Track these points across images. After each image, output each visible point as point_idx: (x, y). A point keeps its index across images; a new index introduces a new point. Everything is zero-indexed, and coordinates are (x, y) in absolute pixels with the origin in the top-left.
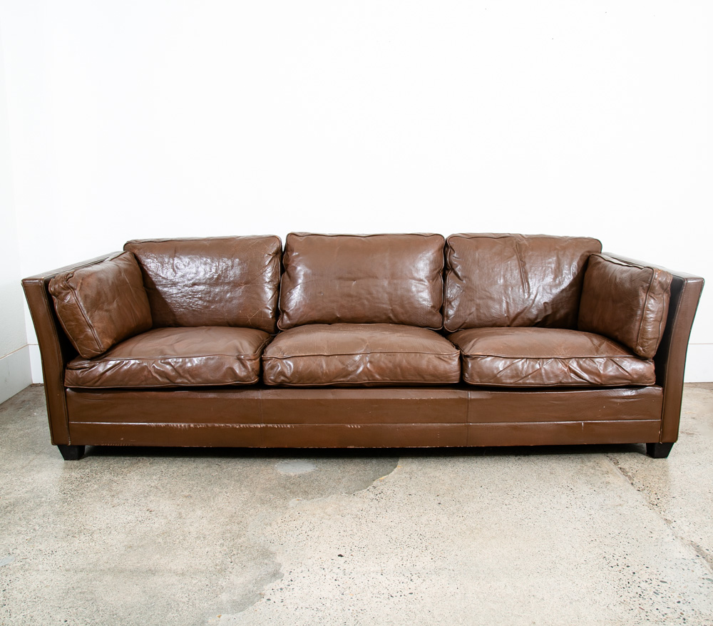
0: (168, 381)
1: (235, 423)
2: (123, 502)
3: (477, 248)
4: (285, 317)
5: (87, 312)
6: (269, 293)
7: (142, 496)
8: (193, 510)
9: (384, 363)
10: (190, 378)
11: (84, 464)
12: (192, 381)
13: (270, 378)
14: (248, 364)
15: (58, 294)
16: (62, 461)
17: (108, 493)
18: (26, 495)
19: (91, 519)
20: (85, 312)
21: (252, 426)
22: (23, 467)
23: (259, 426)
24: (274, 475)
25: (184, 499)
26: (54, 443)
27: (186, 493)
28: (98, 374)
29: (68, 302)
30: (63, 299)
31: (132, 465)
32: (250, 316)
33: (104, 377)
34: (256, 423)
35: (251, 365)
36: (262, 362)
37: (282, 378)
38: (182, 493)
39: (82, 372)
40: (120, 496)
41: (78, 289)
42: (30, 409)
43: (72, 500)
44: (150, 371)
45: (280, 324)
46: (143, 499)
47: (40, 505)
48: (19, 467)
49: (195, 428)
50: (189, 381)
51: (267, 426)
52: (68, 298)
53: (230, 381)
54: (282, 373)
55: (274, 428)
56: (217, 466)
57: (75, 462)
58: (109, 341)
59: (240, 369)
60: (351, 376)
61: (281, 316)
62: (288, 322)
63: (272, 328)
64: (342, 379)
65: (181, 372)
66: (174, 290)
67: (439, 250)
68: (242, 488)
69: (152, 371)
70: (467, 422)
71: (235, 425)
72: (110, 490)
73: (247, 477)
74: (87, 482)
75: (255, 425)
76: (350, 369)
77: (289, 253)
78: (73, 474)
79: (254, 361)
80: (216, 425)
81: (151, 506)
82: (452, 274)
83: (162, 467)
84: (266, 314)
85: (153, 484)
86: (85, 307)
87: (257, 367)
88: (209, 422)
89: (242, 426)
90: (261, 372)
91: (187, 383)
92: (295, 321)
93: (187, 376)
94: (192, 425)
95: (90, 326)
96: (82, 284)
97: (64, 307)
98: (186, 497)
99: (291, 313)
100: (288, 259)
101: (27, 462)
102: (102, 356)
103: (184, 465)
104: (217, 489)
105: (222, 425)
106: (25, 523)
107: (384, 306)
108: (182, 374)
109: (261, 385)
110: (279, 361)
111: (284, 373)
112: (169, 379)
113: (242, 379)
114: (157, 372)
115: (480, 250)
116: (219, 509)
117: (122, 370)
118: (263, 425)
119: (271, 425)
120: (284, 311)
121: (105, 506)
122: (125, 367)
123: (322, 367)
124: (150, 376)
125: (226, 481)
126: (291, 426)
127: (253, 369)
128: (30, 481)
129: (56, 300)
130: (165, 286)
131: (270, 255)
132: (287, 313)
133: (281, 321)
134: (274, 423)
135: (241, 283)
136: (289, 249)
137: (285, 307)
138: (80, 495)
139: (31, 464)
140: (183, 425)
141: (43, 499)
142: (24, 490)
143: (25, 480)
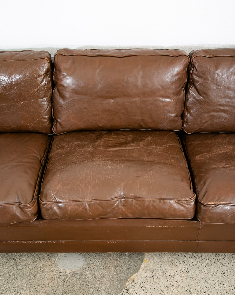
3: (217, 68)
9: (135, 206)
14: (28, 211)
21: (37, 242)
23: (41, 242)
32: (30, 125)
35: (30, 211)
37: (56, 217)
45: (55, 129)
51: (47, 242)
53: (15, 222)
55: (52, 243)
59: (22, 214)
60: (109, 215)
61: (55, 123)
62: (61, 129)
63: (48, 131)
64: (102, 217)
67: (184, 69)
70: (197, 240)
76: (109, 210)
79: (32, 208)
80: (9, 242)
82: (193, 88)
84: (43, 123)
87: (35, 211)
89: (28, 242)
100: (57, 79)
105: (14, 242)
107: (137, 118)
110: (53, 204)
113: (24, 221)
115: (218, 71)
118: (45, 242)
119: (50, 242)
120: (57, 121)
123: (86, 210)
125: (20, 283)
126: (65, 242)
127: (32, 214)
131: (42, 76)
132: (59, 123)
133: (55, 127)
134: (53, 240)
135: (20, 100)
136: (57, 68)
137: (58, 118)
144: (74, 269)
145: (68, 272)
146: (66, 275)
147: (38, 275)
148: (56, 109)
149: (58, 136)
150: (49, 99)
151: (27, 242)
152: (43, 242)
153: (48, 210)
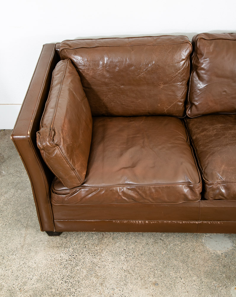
0: (133, 201)
1: (179, 220)
5: (70, 160)
10: (151, 200)
11: (64, 240)
12: (153, 201)
13: (210, 194)
18: (38, 285)
21: (192, 222)
22: (22, 246)
23: (197, 222)
26: (42, 229)
27: (152, 279)
28: (79, 198)
29: (55, 156)
32: (166, 108)
33: (85, 200)
37: (220, 197)
38: (150, 280)
39: (67, 196)
40: (108, 285)
41: (62, 143)
43: (74, 290)
44: (119, 195)
45: (189, 112)
48: (19, 246)
49: (149, 223)
51: (203, 223)
52: (55, 152)
53: (181, 201)
55: (208, 224)
62: (196, 112)
65: (144, 196)
68: (190, 272)
69: (122, 195)
71: (179, 222)
72: (97, 276)
73: (188, 256)
74: (77, 265)
75: (194, 222)
78: (62, 254)
83: (122, 244)
85: (124, 268)
89: (184, 222)
91: (148, 203)
93: (149, 198)
94: (147, 222)
95: (73, 169)
97: (52, 159)
99: (198, 106)
100: (198, 62)
101: (22, 240)
105: (169, 222)
108: (145, 197)
112: (133, 199)
114: (126, 195)
117: (98, 195)
118: (201, 222)
119: (206, 222)
120: (192, 104)
122: (101, 193)
124: (120, 199)
125: (175, 262)
126: (221, 223)
128: (35, 265)
131: (184, 60)
132: (196, 106)
133: (190, 110)
134: (208, 221)
135: (161, 84)
136: (199, 52)
137: (194, 101)
138: (77, 283)
139: (27, 242)
140: (140, 222)
141: (53, 290)
142: (34, 278)
143: (30, 264)
144: (224, 251)
145: (219, 253)
146: (218, 256)
147: (191, 256)
148: (193, 93)
149: (191, 120)
150: (186, 83)
151: (182, 222)
152: (199, 223)
153: (213, 190)
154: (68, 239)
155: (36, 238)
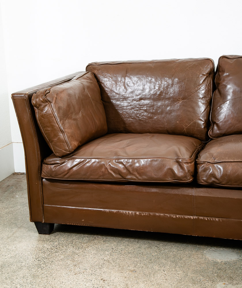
0: (120, 177)
1: (173, 214)
2: (83, 271)
4: (215, 127)
5: (60, 121)
6: (202, 108)
7: (97, 267)
8: (137, 283)
10: (138, 176)
12: (140, 178)
13: (203, 178)
14: (185, 166)
15: (38, 106)
16: (37, 234)
17: (71, 262)
18: (10, 259)
19: (59, 282)
20: (59, 120)
21: (186, 217)
22: (8, 238)
23: (192, 217)
24: (203, 259)
25: (130, 273)
26: (32, 220)
27: (131, 268)
28: (67, 169)
29: (46, 112)
30: (42, 110)
31: (89, 241)
32: (185, 126)
33: (71, 172)
34: (189, 215)
35: (187, 167)
36: (196, 165)
37: (213, 179)
38: (129, 268)
39: (55, 166)
40: (81, 266)
41: (54, 102)
42: (13, 192)
43: (44, 266)
44: (106, 168)
45: (211, 133)
46: (98, 270)
47: (21, 268)
48: (6, 237)
49: (140, 215)
50: (137, 177)
51: (198, 218)
52: (46, 109)
53: (169, 180)
54: (213, 175)
55: (204, 220)
56: (156, 248)
57: (47, 236)
58: (75, 144)
59: (178, 170)
61: (212, 126)
62: (218, 132)
63: (203, 136)
65: (131, 170)
66: (125, 104)
68: (177, 268)
69: (108, 168)
71: (172, 216)
72: (73, 260)
73: (181, 259)
74: (56, 252)
75: (189, 217)
77: (220, 73)
78: (45, 245)
79: (190, 164)
80: (157, 214)
81: (105, 276)
83: (112, 245)
84: (199, 125)
85: (106, 258)
86: (59, 117)
87: (192, 169)
88: (152, 212)
89: (178, 216)
90: (195, 173)
91: (135, 179)
92: (223, 131)
93: (136, 173)
94: (138, 213)
95: (62, 132)
96: (56, 98)
97: (43, 116)
98: (132, 271)
99: (220, 124)
100: (219, 79)
101: (11, 234)
102: (69, 155)
103: (130, 245)
104: (156, 267)
105: (162, 215)
106: (10, 282)
108: (131, 172)
109: (195, 183)
110: (211, 165)
111: (215, 175)
112: (121, 176)
113: (179, 178)
114: (113, 169)
116: (158, 284)
117: (85, 166)
118: (197, 217)
119: (202, 218)
120: (214, 123)
121: (69, 273)
122: (88, 165)
124: (107, 172)
125: (163, 261)
126: (219, 220)
127: (189, 171)
128: (14, 248)
129: (37, 110)
130: (118, 100)
131: (204, 75)
132: (217, 124)
133: (211, 131)
134: (205, 216)
135: (179, 98)
136: (221, 70)
137: (216, 120)
138: (50, 262)
139: (14, 235)
140: (130, 213)
141: (23, 264)
142: (9, 255)
143: (10, 247)
144: (226, 260)
145: (219, 261)
148: (215, 111)
150: (209, 101)
151: (176, 216)
152: (194, 218)
154: (57, 237)
155: (25, 234)
